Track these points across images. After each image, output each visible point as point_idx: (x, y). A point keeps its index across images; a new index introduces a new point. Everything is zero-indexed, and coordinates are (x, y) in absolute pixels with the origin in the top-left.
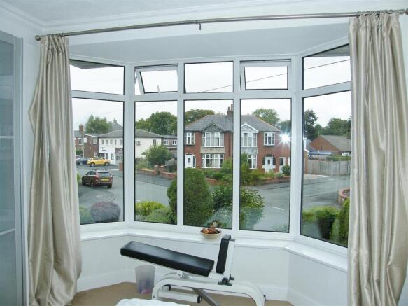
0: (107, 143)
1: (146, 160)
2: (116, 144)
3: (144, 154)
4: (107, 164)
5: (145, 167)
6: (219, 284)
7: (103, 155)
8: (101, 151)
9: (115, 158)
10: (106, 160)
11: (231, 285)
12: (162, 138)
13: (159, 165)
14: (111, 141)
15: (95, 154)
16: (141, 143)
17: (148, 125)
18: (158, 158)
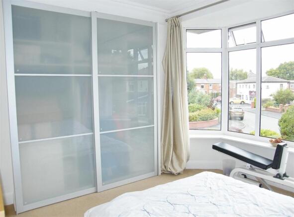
0: (243, 87)
1: (273, 100)
2: (249, 87)
3: (271, 95)
4: (243, 103)
5: (272, 105)
6: (274, 177)
7: (240, 96)
8: (238, 93)
9: (249, 98)
10: (242, 100)
11: (283, 179)
12: (288, 82)
13: (284, 104)
14: (246, 85)
15: (234, 95)
16: (269, 87)
17: (276, 73)
18: (284, 98)
